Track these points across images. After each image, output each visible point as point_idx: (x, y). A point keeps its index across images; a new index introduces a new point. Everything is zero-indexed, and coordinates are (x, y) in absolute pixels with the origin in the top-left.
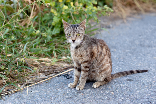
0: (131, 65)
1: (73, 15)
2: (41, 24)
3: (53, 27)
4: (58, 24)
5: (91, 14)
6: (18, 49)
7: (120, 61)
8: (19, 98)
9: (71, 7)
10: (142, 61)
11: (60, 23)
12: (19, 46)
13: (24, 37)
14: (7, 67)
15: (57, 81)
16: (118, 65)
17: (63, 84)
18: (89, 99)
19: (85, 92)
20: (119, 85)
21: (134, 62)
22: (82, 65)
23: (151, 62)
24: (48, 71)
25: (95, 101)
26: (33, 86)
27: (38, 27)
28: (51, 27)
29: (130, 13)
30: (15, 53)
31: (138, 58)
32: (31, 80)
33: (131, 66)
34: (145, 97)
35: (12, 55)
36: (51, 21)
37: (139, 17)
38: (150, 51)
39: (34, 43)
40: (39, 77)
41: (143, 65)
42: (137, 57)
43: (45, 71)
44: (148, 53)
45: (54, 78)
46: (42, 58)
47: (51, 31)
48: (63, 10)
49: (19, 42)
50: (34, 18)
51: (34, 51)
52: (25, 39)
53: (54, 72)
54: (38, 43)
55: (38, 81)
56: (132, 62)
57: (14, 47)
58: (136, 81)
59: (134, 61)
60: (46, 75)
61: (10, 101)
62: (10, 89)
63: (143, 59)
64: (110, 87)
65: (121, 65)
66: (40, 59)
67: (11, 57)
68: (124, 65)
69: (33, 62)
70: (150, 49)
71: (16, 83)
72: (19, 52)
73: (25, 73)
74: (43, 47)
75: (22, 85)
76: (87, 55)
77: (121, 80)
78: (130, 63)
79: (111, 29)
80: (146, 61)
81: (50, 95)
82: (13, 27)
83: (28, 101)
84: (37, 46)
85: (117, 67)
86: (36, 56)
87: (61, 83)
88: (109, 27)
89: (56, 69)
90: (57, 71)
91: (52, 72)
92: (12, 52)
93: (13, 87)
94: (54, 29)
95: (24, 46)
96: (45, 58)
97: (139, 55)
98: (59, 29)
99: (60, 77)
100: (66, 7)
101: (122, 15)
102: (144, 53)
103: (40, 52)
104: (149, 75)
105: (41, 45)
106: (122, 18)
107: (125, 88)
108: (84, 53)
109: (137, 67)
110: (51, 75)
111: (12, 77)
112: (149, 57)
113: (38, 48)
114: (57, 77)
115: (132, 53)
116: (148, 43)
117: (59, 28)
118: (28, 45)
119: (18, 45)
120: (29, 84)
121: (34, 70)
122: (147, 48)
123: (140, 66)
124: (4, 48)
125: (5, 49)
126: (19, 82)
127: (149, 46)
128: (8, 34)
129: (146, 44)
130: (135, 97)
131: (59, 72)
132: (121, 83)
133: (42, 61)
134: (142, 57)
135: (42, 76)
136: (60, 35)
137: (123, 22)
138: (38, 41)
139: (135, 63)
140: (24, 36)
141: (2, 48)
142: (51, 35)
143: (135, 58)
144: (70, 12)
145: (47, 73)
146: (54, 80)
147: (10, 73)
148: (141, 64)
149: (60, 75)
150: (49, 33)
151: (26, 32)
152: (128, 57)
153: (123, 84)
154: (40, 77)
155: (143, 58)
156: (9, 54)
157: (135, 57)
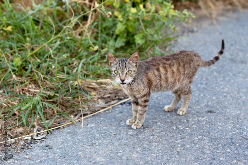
0: (216, 89)
1: (143, 21)
3: (117, 36)
4: (124, 32)
6: (71, 67)
7: (202, 84)
8: (73, 133)
9: (140, 10)
10: (231, 83)
11: (126, 31)
12: (73, 63)
13: (79, 51)
14: (57, 93)
15: (120, 111)
16: (199, 89)
17: (127, 115)
18: (158, 137)
19: (153, 128)
20: (197, 118)
21: (221, 85)
23: (241, 86)
24: (109, 97)
25: (166, 140)
26: (90, 117)
27: (98, 37)
28: (114, 37)
29: (223, 10)
30: (68, 73)
31: (226, 79)
33: (215, 91)
34: (228, 137)
35: (64, 76)
36: (114, 27)
37: (235, 15)
38: (243, 69)
39: (91, 60)
40: (97, 105)
41: (231, 90)
42: (224, 78)
43: (106, 96)
44: (240, 73)
45: (117, 107)
46: (102, 79)
47: (114, 43)
48: (130, 14)
49: (73, 58)
50: (93, 24)
51: (92, 70)
52: (81, 53)
53: (117, 97)
54: (96, 59)
55: (96, 112)
56: (217, 85)
57: (66, 66)
58: (220, 113)
59: (220, 83)
60: (106, 103)
61: (62, 137)
62: (61, 122)
63: (233, 81)
64: (185, 121)
65: (202, 90)
66: (98, 81)
67: (62, 79)
68: (206, 89)
69: (89, 85)
70: (243, 65)
71: (69, 113)
72: (73, 71)
73: (80, 99)
74: (103, 64)
75: (76, 115)
77: (200, 111)
78: (214, 86)
79: (195, 34)
80: (235, 84)
81: (110, 130)
82: (66, 38)
83: (83, 138)
84: (96, 64)
85: (197, 92)
86: (94, 76)
87: (124, 113)
88: (192, 31)
89: (119, 94)
90: (120, 98)
91: (114, 99)
92: (63, 71)
93: (65, 120)
94: (119, 39)
95: (79, 63)
96: (106, 78)
97: (228, 74)
98: (124, 40)
99: (124, 106)
100: (134, 10)
101: (211, 14)
102: (234, 73)
103: (99, 72)
104: (237, 105)
105: (101, 61)
106: (211, 18)
107: (204, 123)
109: (223, 93)
110: (113, 102)
111: (64, 106)
112: (241, 79)
113: (96, 66)
114: (120, 106)
115: (219, 72)
116: (242, 56)
117: (125, 38)
118: (84, 63)
119: (71, 63)
120: (85, 115)
121: (91, 96)
122: (240, 65)
123: (227, 91)
124: (53, 67)
125: (55, 68)
126: (73, 112)
127: (242, 62)
128: (59, 47)
129: (238, 59)
130: (216, 135)
131: (123, 98)
132: (200, 115)
133: (101, 83)
134: (231, 78)
135: (101, 103)
136: (125, 47)
137: (212, 24)
138: (97, 56)
139: (221, 87)
140: (79, 49)
141: (51, 67)
142: (114, 48)
143: (222, 79)
144: (139, 17)
145: (108, 100)
146: (116, 109)
147: (61, 100)
148: (228, 88)
149: (124, 103)
150: (112, 46)
151: (81, 44)
152: (213, 78)
153: (203, 117)
154: (99, 105)
155: (233, 79)
156: (60, 75)
157: (223, 77)
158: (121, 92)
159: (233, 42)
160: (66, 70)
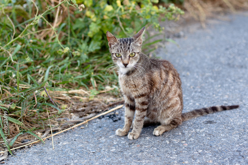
0: (214, 97)
1: (121, 20)
2: (71, 35)
3: (91, 39)
4: (98, 34)
5: (149, 19)
6: (36, 76)
7: (196, 92)
8: (41, 153)
9: (118, 7)
10: (231, 90)
11: (101, 33)
12: (38, 71)
13: (45, 57)
14: (20, 105)
15: (98, 125)
16: (193, 98)
17: (108, 129)
18: (148, 153)
19: (141, 143)
20: (194, 130)
21: (218, 93)
22: (136, 100)
23: (244, 93)
24: (84, 111)
25: (158, 156)
26: (61, 134)
27: (67, 41)
28: (87, 40)
29: (212, 12)
30: (32, 83)
31: (224, 85)
32: (58, 124)
33: (213, 99)
34: (235, 149)
35: (28, 86)
36: (87, 29)
37: (227, 18)
38: (244, 74)
39: (60, 66)
40: (70, 120)
41: (232, 97)
42: (222, 84)
43: (79, 109)
44: (240, 78)
45: (94, 121)
46: (74, 89)
47: (87, 47)
48: (106, 13)
49: (37, 65)
50: (60, 25)
51: (61, 79)
52: (47, 59)
53: (93, 111)
54: (66, 65)
55: (68, 127)
56: (214, 92)
57: (30, 74)
58: (221, 123)
59: (218, 90)
60: (81, 117)
61: (27, 158)
62: (25, 140)
63: (233, 87)
64: (180, 134)
65: (197, 98)
66: (70, 92)
67: (26, 89)
68: (202, 97)
69: (59, 96)
70: (243, 70)
71: (35, 130)
72: (38, 80)
73: (48, 113)
74: (75, 72)
75: (44, 132)
76: (145, 85)
77: (198, 122)
78: (211, 94)
79: (182, 39)
80: (236, 91)
81: (88, 148)
82: (28, 41)
83: (54, 159)
84: (66, 71)
85: (192, 101)
86: (64, 86)
87: (104, 128)
88: (179, 36)
89: (97, 107)
90: (98, 110)
91: (90, 112)
92: (26, 81)
93: (30, 137)
94: (92, 43)
95: (45, 71)
96: (78, 89)
97: (226, 81)
98: (99, 43)
99: (103, 119)
100: (109, 8)
101: (198, 17)
102: (233, 79)
103: (70, 80)
104: (241, 114)
105: (72, 69)
106: (199, 21)
107: (204, 135)
108: (140, 82)
109: (223, 101)
110: (89, 116)
111: (28, 121)
112: (242, 85)
113: (67, 74)
114: (98, 120)
115: (215, 79)
116: (240, 61)
117: (100, 41)
118: (52, 70)
119: (35, 70)
120: (54, 132)
121: (61, 109)
122: (239, 70)
123: (227, 99)
124: (14, 76)
125: (16, 77)
126: (39, 129)
127: (242, 67)
128: (20, 52)
129: (237, 64)
130: (220, 148)
131: (101, 110)
132: (197, 126)
133: (73, 94)
134: (231, 85)
135: (75, 117)
136: (100, 53)
137: (201, 28)
138: (66, 62)
139: (220, 95)
140: (44, 55)
141: (11, 76)
142: (88, 53)
143: (219, 86)
144: (117, 15)
145: (82, 114)
146: (93, 124)
147: (25, 115)
148: (228, 95)
149: (103, 116)
150: (84, 50)
151: (47, 49)
152: (209, 85)
153: (201, 128)
154: (72, 120)
155: (232, 86)
156: (23, 85)
157: (220, 84)
158: (98, 104)
159: (228, 46)
160: (29, 79)
